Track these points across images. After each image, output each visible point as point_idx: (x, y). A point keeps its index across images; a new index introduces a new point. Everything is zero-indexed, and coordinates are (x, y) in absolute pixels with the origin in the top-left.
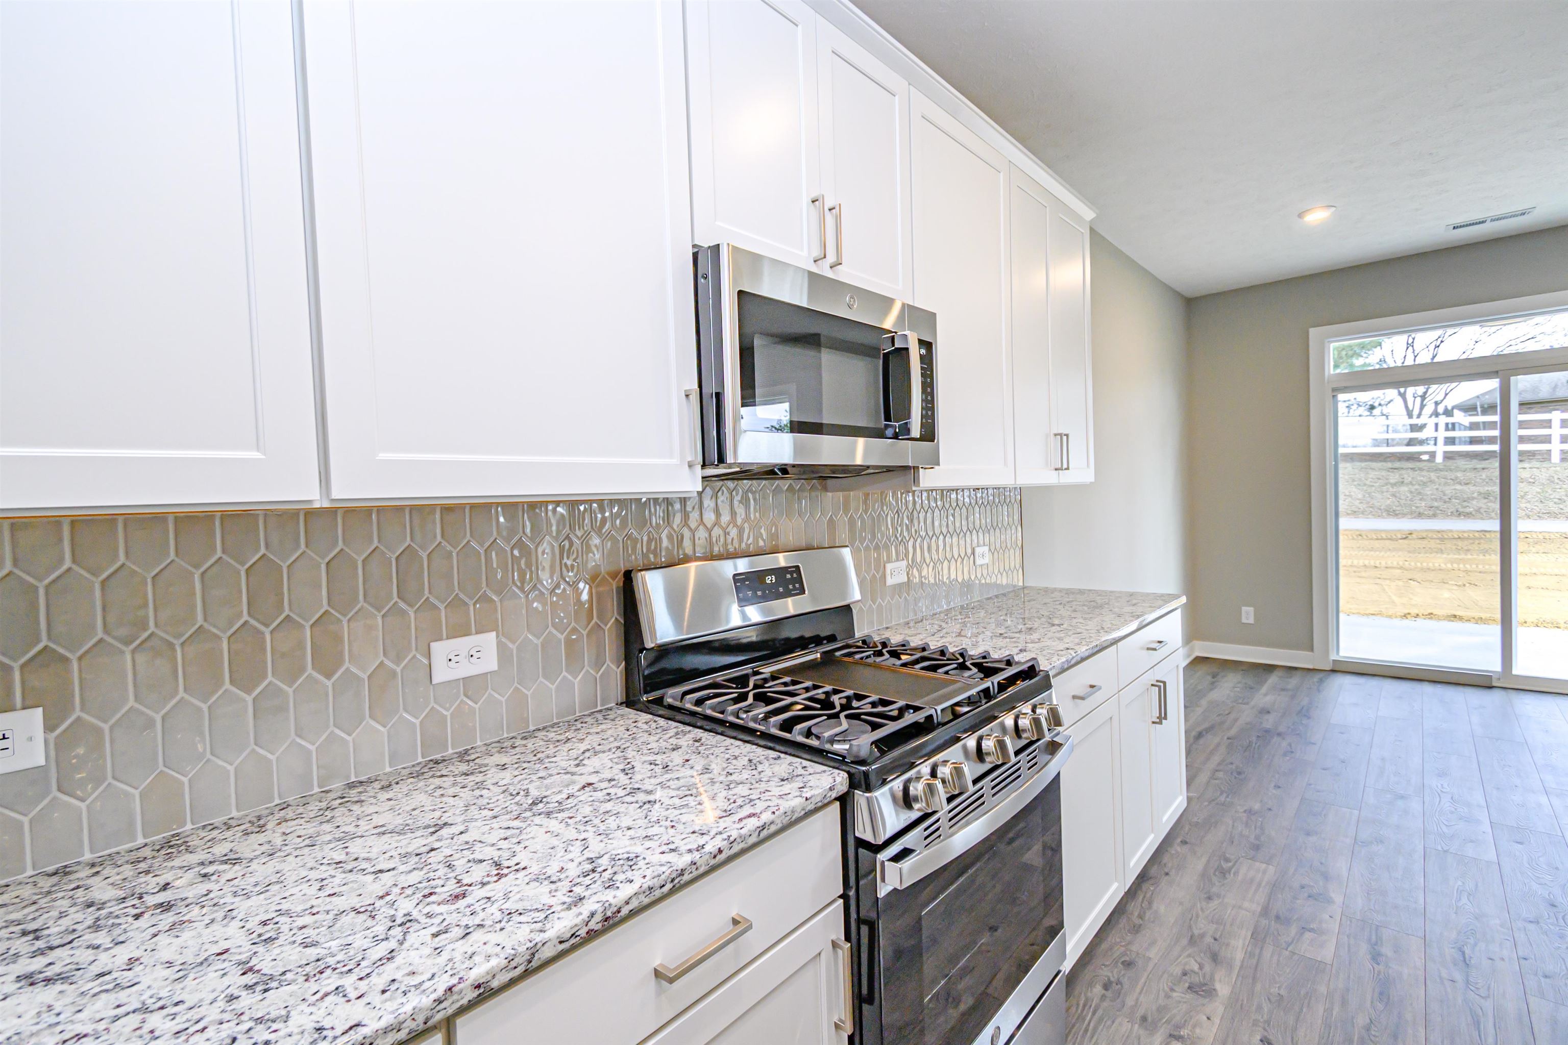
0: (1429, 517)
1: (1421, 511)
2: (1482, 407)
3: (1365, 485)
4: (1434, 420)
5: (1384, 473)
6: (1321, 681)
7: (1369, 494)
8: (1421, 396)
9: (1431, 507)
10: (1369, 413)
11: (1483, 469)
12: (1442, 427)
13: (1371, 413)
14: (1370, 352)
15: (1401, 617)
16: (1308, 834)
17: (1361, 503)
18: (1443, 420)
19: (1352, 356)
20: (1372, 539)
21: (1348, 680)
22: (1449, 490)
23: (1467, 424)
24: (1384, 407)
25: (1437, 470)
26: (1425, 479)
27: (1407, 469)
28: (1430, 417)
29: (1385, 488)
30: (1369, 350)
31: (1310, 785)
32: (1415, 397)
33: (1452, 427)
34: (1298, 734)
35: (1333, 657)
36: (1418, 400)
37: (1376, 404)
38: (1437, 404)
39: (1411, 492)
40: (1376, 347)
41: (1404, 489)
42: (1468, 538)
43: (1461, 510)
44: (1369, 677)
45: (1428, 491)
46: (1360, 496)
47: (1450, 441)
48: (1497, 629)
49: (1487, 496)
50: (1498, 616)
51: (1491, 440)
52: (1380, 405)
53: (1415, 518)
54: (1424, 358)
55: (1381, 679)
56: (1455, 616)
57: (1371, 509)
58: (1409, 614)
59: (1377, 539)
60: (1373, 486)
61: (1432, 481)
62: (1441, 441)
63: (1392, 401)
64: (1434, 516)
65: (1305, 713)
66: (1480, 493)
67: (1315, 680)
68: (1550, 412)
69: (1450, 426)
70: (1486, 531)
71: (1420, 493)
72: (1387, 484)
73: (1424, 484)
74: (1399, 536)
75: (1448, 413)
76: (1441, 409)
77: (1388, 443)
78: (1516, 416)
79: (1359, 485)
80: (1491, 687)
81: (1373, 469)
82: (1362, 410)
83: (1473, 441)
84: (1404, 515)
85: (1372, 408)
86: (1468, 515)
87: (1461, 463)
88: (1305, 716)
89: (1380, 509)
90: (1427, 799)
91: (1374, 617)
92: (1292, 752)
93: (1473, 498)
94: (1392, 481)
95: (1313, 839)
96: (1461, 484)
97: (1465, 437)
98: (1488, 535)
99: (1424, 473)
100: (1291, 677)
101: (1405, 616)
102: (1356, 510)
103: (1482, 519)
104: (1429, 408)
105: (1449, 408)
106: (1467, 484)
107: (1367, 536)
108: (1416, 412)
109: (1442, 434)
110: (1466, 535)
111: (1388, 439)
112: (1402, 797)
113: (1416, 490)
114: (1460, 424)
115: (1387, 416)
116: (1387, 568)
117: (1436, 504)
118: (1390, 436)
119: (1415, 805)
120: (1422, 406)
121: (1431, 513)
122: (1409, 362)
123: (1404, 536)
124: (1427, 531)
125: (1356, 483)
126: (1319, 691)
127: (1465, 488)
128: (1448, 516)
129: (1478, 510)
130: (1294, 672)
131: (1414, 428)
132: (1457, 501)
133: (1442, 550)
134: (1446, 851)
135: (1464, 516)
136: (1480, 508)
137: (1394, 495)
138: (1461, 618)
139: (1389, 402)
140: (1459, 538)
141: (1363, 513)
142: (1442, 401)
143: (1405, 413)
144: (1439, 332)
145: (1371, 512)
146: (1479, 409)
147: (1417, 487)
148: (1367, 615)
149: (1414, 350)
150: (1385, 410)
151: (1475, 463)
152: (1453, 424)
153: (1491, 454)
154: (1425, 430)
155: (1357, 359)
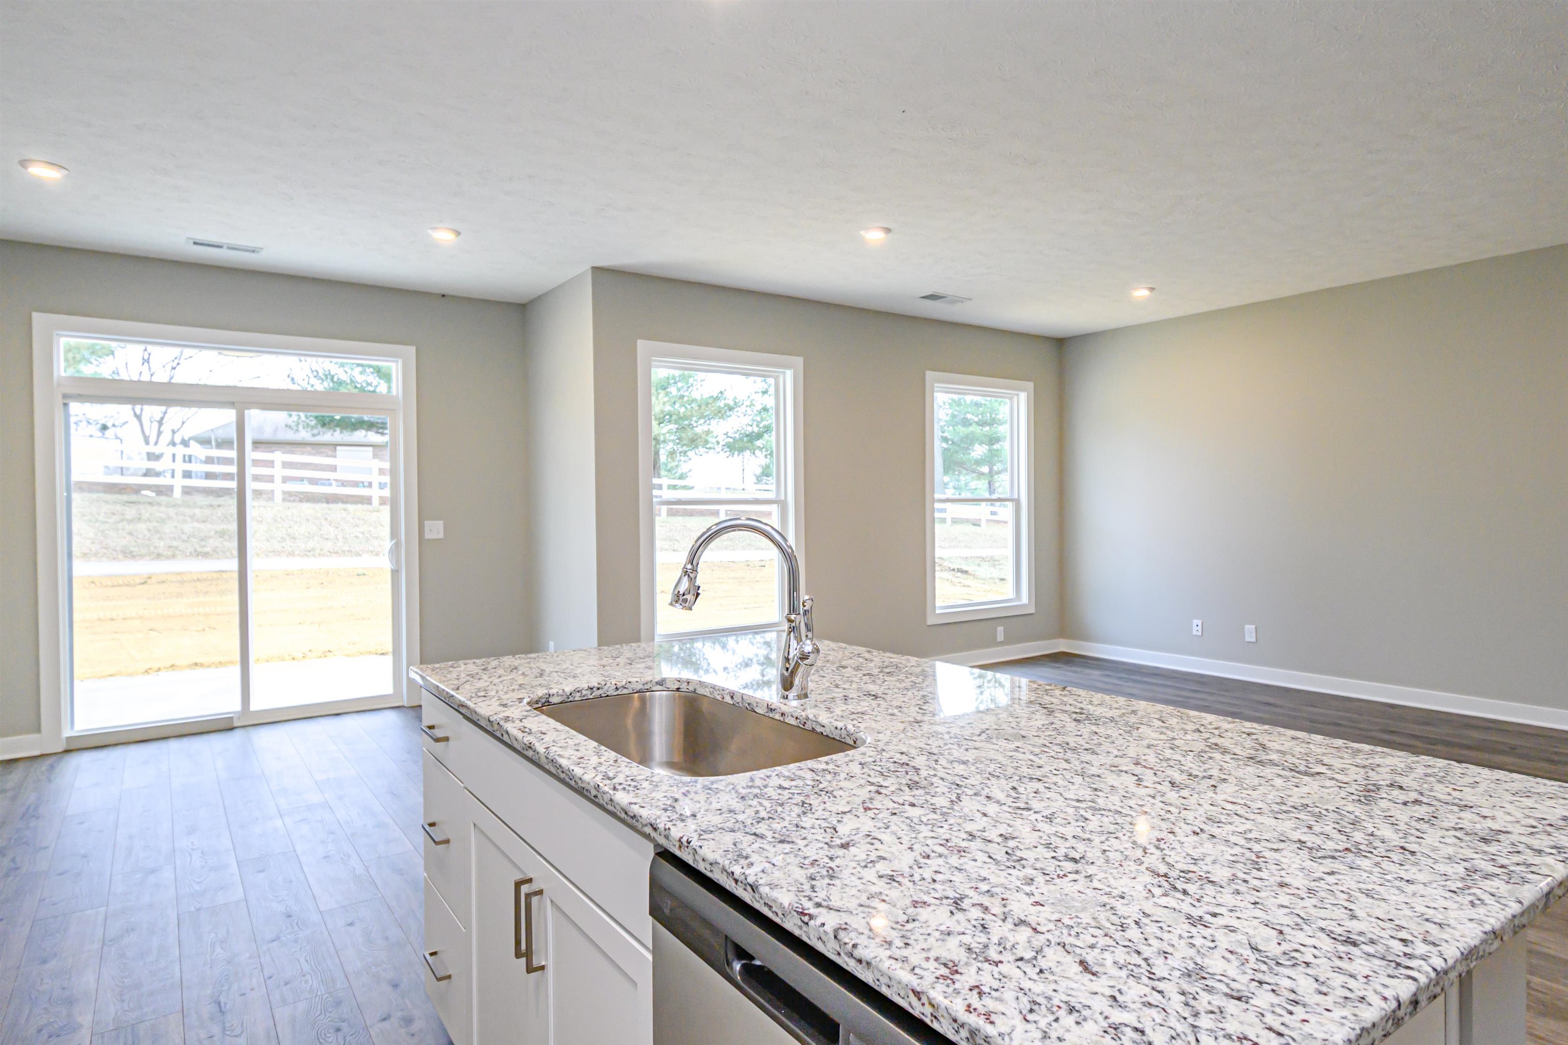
0: (168, 558)
1: (160, 551)
2: (216, 441)
3: (97, 521)
4: (172, 450)
5: (119, 508)
6: (52, 768)
7: (102, 532)
8: (158, 422)
9: (170, 547)
10: (100, 434)
11: (219, 506)
12: (179, 458)
13: (104, 434)
14: (101, 360)
15: (143, 673)
16: (44, 962)
17: (93, 543)
18: (180, 450)
19: (80, 362)
20: (106, 586)
21: (86, 758)
22: (188, 528)
23: (203, 459)
24: (119, 428)
25: (175, 506)
26: (163, 516)
27: (144, 503)
28: (168, 445)
29: (120, 526)
30: (100, 357)
31: (44, 900)
32: (152, 422)
33: (189, 459)
34: (25, 843)
35: (67, 733)
36: (156, 425)
37: (109, 425)
38: (174, 432)
39: (149, 530)
40: (108, 355)
41: (142, 526)
42: (205, 580)
43: (199, 549)
44: (110, 748)
45: (168, 528)
46: (91, 535)
47: (187, 475)
48: (237, 670)
49: (222, 534)
50: (237, 656)
51: (227, 476)
52: (114, 425)
53: (153, 559)
54: (161, 377)
55: (123, 746)
56: (196, 664)
57: (104, 550)
58: (151, 669)
59: (113, 586)
60: (107, 522)
61: (170, 518)
62: (178, 474)
63: (127, 422)
64: (173, 556)
65: (31, 814)
66: (216, 532)
67: (44, 768)
68: (273, 452)
69: (187, 458)
70: (222, 571)
71: (157, 532)
72: (122, 520)
73: (162, 521)
74: (138, 581)
75: (185, 443)
76: (178, 439)
77: (122, 471)
78: (251, 455)
79: (90, 521)
80: (232, 729)
81: (106, 502)
82: (94, 430)
83: (209, 476)
84: (142, 556)
85: (104, 428)
86: (206, 555)
87: (199, 499)
88: (34, 816)
89: (115, 551)
90: (178, 863)
91: (112, 678)
92: (17, 869)
93: (211, 537)
94: (128, 517)
95: (52, 964)
96: (198, 521)
97: (201, 472)
98: (224, 575)
99: (162, 509)
100: (10, 772)
101: (146, 671)
102: (87, 551)
103: (218, 558)
104: (166, 437)
105: (186, 438)
106: (204, 522)
107: (101, 583)
108: (152, 440)
109: (180, 466)
110: (204, 576)
111: (122, 468)
112: (153, 871)
113: (154, 527)
114: (196, 458)
115: (121, 440)
116: (124, 619)
117: (175, 544)
118: (124, 463)
119: (167, 874)
120: (159, 433)
121: (170, 553)
122: (146, 378)
123: (143, 581)
124: (167, 573)
125: (86, 518)
126: (49, 780)
127: (202, 526)
128: (186, 556)
129: (215, 550)
130: (18, 763)
131: (152, 457)
132: (195, 540)
133: (181, 594)
134: (198, 910)
135: (202, 556)
136: (217, 547)
137: (130, 534)
138: (202, 665)
139: (124, 424)
140: (198, 580)
141: (95, 555)
142: (179, 430)
143: (142, 438)
144: (176, 351)
145: (105, 554)
146: (213, 443)
147: (155, 524)
148: (104, 677)
149: (150, 368)
150: (119, 431)
151: (211, 500)
152: (190, 457)
153: (226, 492)
154: (162, 460)
155: (86, 365)
